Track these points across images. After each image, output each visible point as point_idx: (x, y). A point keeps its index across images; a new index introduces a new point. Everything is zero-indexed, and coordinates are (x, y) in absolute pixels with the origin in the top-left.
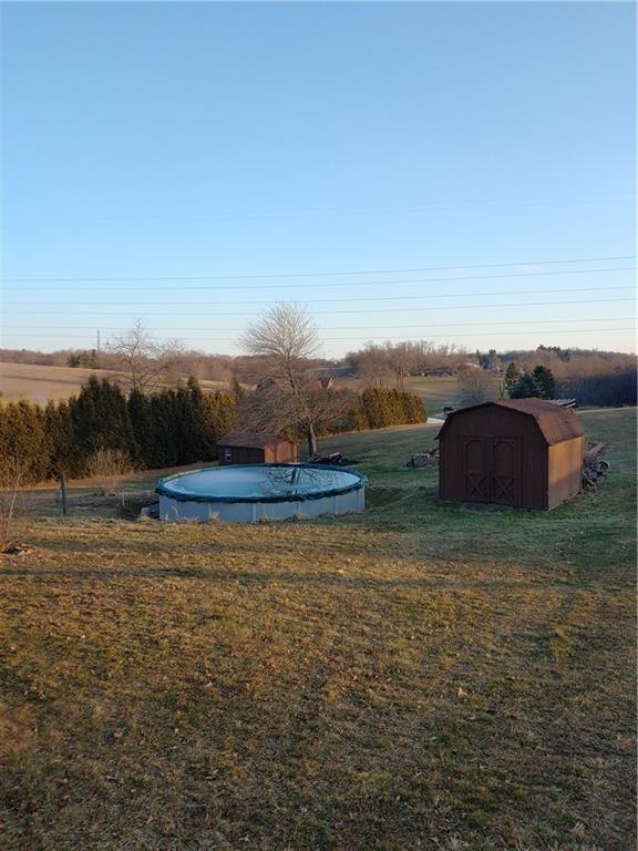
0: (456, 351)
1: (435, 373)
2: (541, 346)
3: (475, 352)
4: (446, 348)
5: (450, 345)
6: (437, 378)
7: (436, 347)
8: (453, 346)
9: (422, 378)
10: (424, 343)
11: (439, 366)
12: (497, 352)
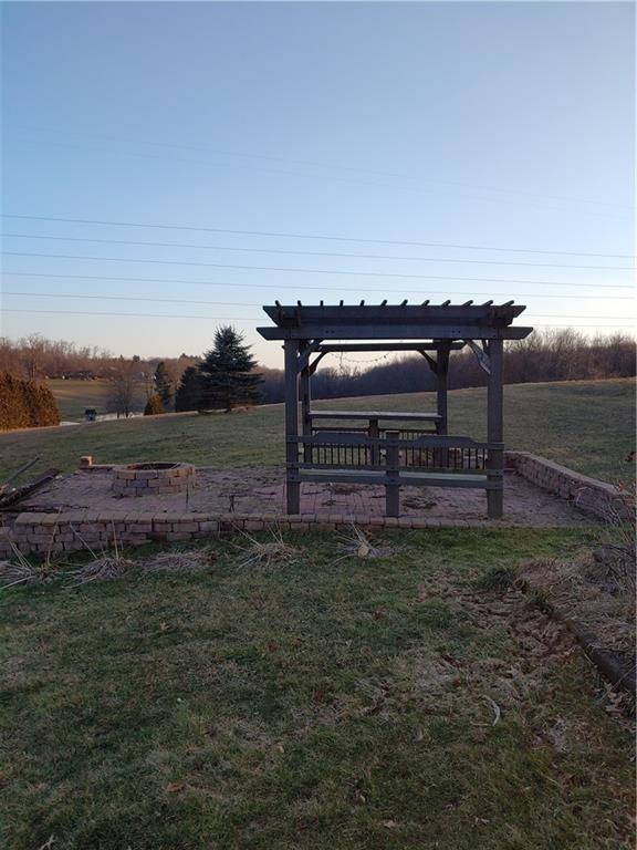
0: (99, 355)
1: (76, 377)
2: (184, 355)
3: (118, 357)
4: (88, 351)
5: (92, 348)
6: (79, 382)
7: (78, 349)
8: (96, 349)
9: (63, 381)
10: (63, 344)
11: (81, 369)
12: (141, 359)
